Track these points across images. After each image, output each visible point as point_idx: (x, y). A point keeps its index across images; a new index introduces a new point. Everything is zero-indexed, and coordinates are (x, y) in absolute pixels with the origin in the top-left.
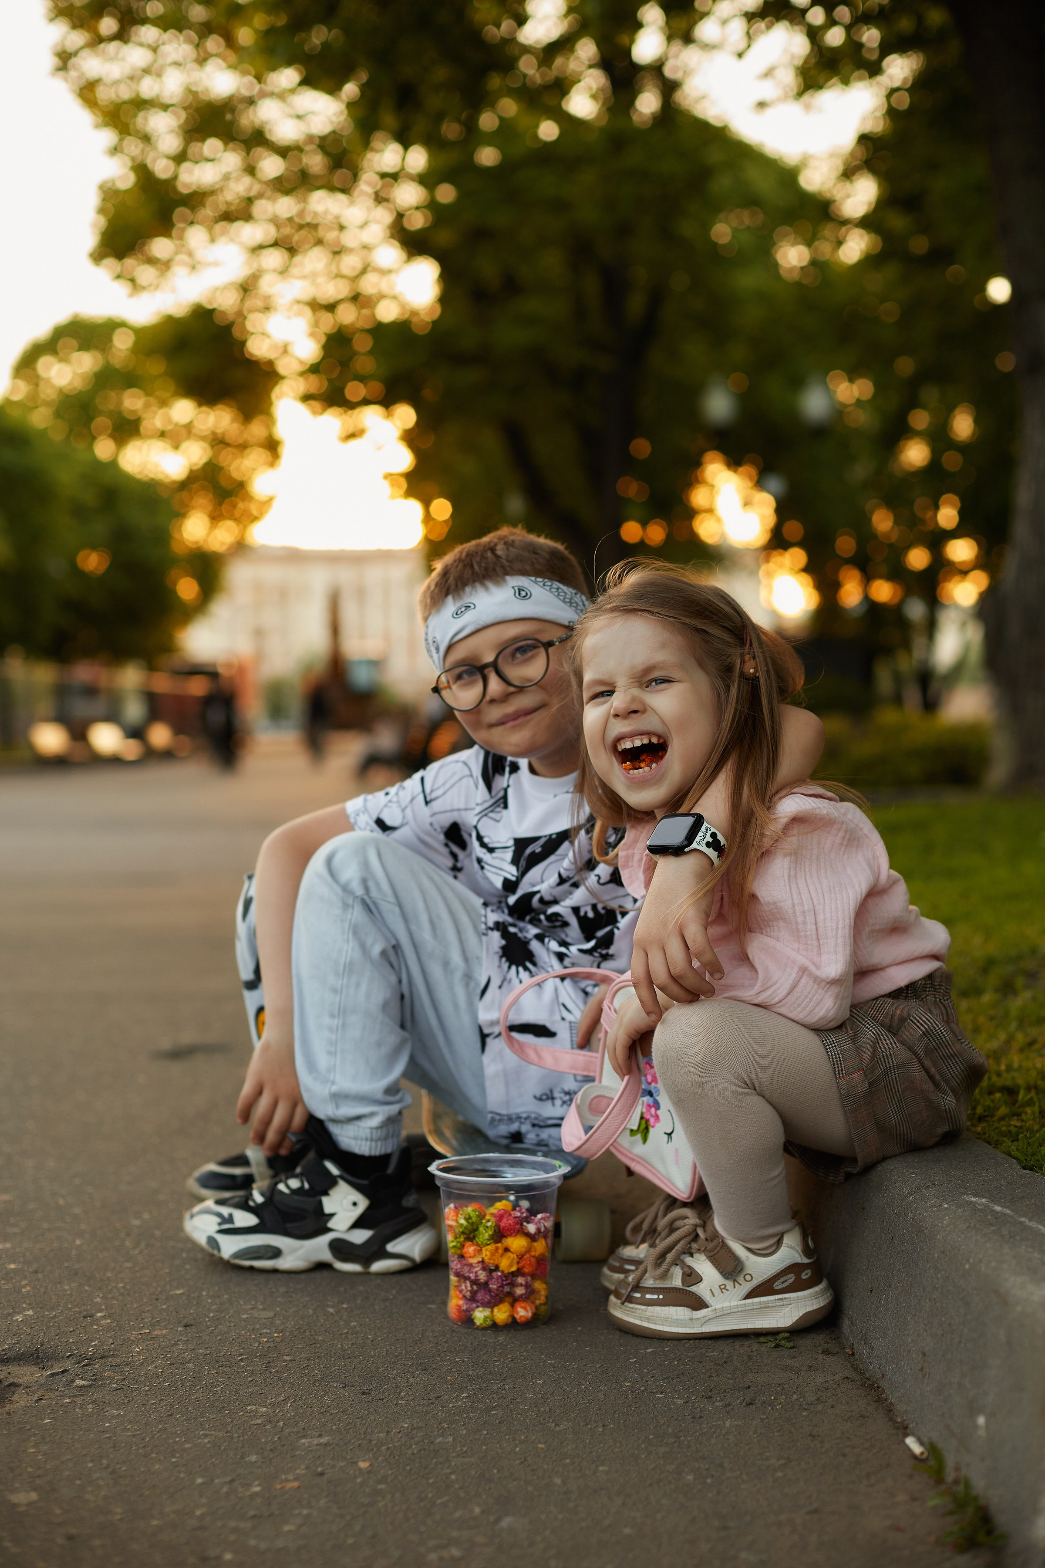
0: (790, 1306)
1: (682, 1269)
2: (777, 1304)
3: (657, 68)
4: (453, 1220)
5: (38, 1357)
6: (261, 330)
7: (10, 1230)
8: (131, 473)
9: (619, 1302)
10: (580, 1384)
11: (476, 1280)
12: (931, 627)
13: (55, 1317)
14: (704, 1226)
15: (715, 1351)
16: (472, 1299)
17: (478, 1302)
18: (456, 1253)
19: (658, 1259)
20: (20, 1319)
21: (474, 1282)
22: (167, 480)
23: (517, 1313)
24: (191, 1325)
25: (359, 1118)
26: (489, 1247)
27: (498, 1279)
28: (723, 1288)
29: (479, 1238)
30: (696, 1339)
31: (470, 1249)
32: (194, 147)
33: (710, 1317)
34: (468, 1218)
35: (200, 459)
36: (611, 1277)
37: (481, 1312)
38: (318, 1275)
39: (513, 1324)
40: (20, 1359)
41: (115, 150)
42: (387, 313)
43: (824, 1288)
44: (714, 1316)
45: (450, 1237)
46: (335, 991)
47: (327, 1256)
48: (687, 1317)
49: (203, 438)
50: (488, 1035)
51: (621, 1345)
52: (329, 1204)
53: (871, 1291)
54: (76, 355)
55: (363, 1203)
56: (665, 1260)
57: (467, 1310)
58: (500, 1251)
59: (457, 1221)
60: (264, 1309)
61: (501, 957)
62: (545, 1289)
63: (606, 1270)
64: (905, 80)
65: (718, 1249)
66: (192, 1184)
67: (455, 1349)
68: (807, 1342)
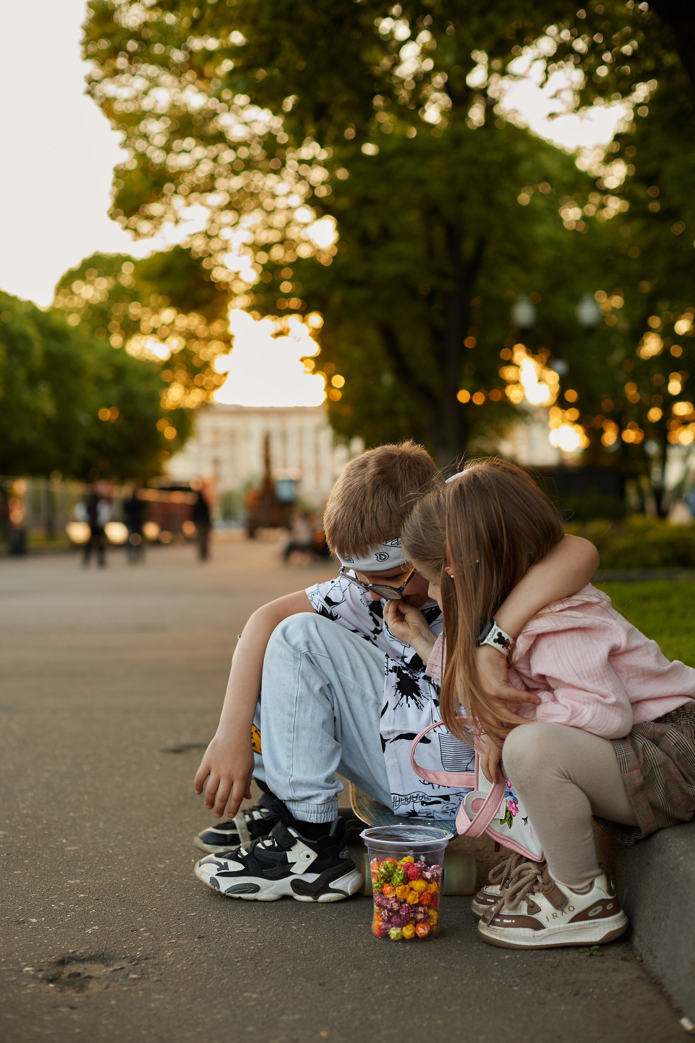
0: (599, 928)
1: (527, 903)
2: (591, 926)
3: (483, 92)
4: (376, 869)
5: (103, 958)
6: (221, 263)
7: (79, 871)
8: (134, 356)
9: (486, 924)
10: (463, 980)
11: (391, 909)
12: (663, 459)
13: (113, 931)
14: (541, 874)
15: (551, 958)
16: (389, 921)
17: (393, 923)
18: (378, 891)
19: (512, 896)
20: (90, 932)
21: (390, 910)
22: (157, 361)
23: (419, 931)
24: (203, 937)
25: (309, 798)
26: (400, 887)
27: (406, 909)
28: (555, 916)
29: (393, 882)
30: (537, 949)
31: (388, 889)
32: (177, 144)
33: (546, 935)
34: (387, 868)
35: (178, 347)
36: (479, 908)
37: (395, 930)
38: (283, 903)
39: (416, 938)
40: (91, 959)
41: (124, 145)
42: (304, 252)
43: (622, 915)
44: (549, 934)
45: (374, 881)
46: (290, 715)
47: (289, 891)
48: (531, 935)
49: (180, 334)
50: (386, 740)
51: (488, 953)
52: (291, 856)
53: (655, 919)
54: (98, 280)
55: (314, 856)
56: (516, 897)
57: (385, 929)
58: (408, 890)
59: (379, 870)
60: (250, 927)
61: (397, 689)
62: (436, 915)
63: (474, 902)
64: (646, 98)
65: (551, 889)
66: (198, 841)
67: (378, 955)
68: (611, 952)
